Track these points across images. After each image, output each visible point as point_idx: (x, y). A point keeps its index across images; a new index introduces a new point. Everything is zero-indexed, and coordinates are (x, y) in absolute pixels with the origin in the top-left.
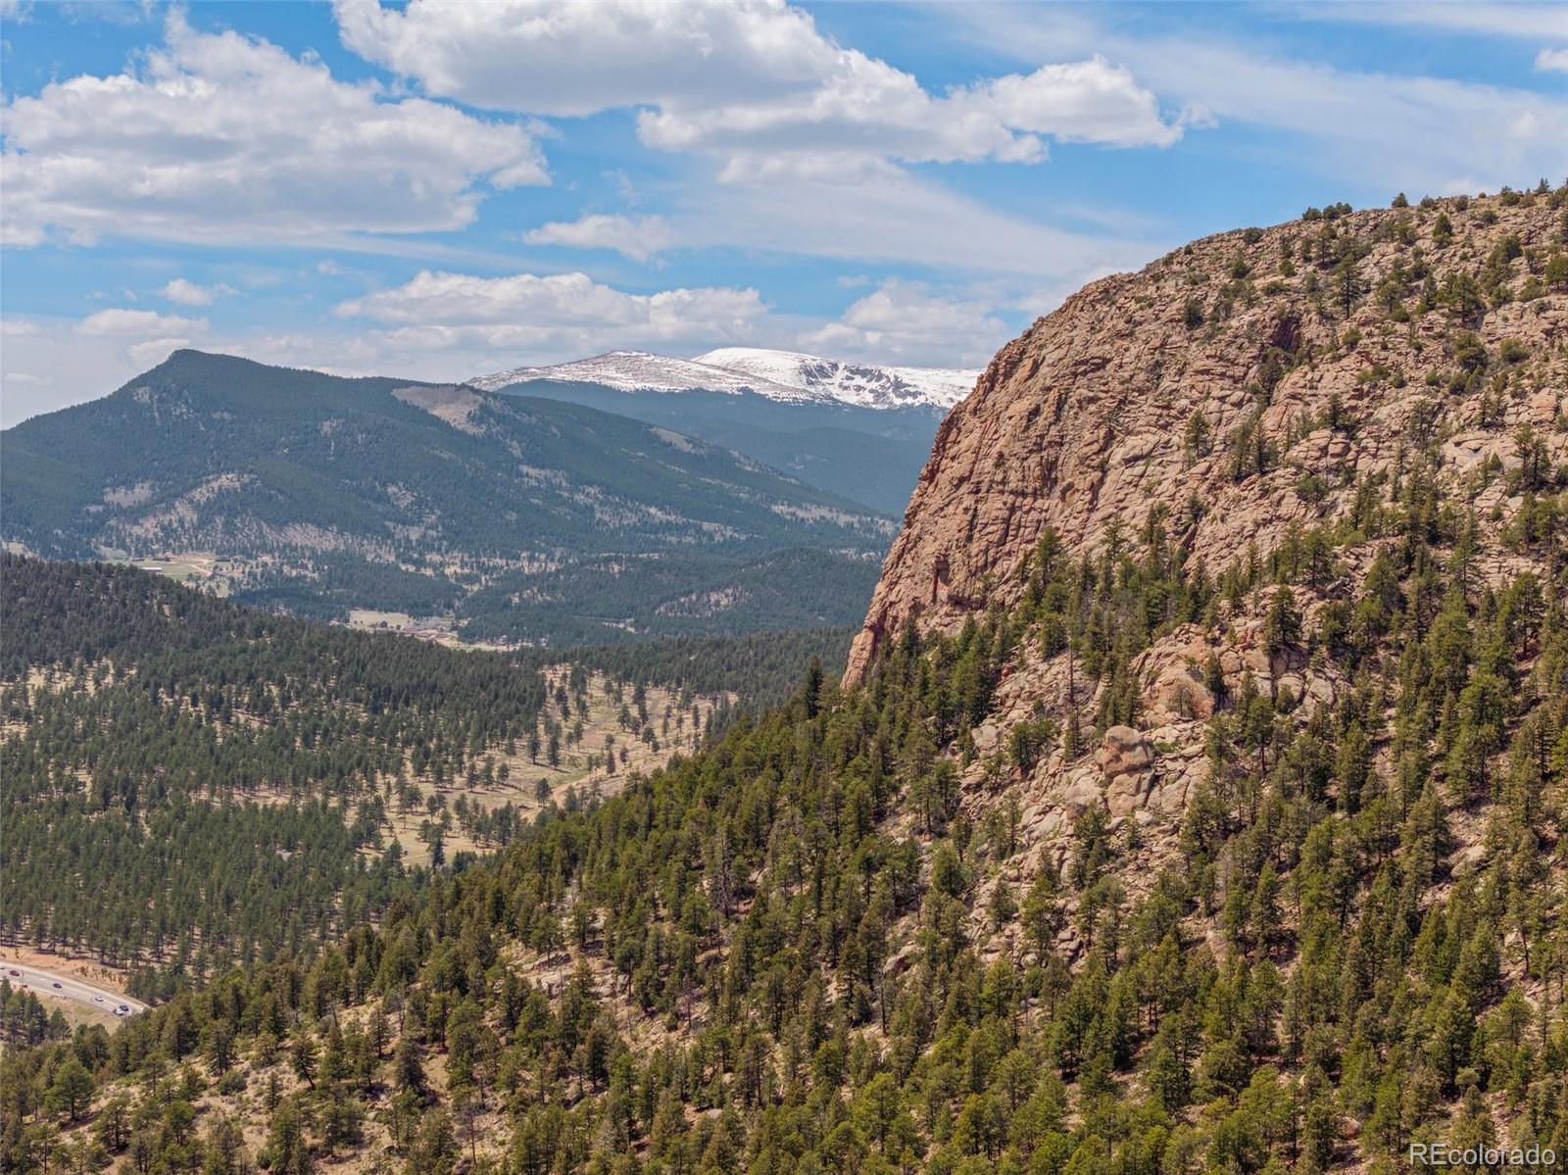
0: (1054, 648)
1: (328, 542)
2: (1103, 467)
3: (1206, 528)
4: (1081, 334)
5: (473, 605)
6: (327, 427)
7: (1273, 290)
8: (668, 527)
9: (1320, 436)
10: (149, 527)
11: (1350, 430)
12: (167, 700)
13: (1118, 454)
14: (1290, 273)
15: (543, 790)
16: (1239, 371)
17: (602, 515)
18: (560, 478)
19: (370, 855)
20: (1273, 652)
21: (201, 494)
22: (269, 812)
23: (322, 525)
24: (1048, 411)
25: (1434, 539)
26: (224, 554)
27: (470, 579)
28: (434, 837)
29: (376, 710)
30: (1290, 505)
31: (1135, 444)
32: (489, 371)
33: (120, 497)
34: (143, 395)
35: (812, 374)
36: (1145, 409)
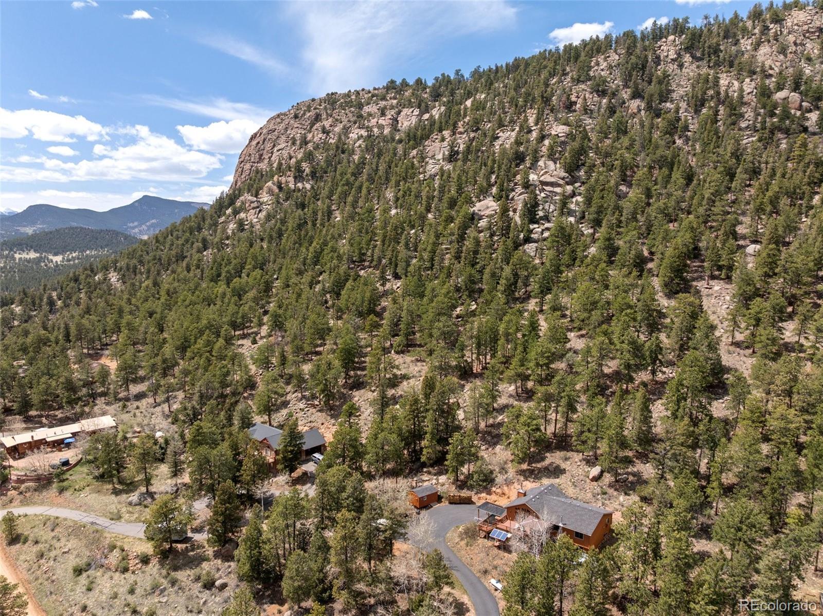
2: (272, 153)
4: (272, 124)
6: (176, 210)
7: (316, 109)
13: (276, 149)
14: (320, 105)
16: (305, 127)
21: (148, 224)
24: (261, 142)
31: (280, 147)
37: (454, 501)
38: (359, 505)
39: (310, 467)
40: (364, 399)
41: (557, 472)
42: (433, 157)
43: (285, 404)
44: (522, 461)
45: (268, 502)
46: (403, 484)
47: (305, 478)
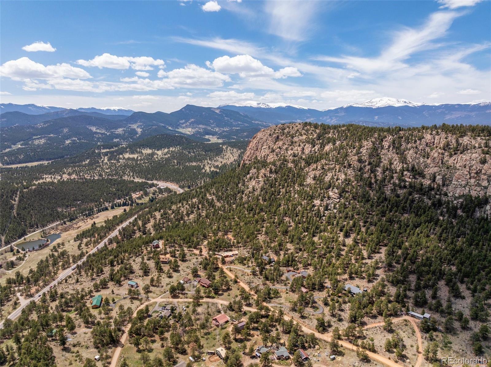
0: (255, 168)
1: (204, 127)
2: (261, 149)
3: (269, 157)
5: (219, 134)
6: (203, 113)
7: (277, 133)
8: (241, 124)
9: (278, 149)
10: (184, 125)
11: (281, 149)
12: (184, 152)
14: (279, 131)
15: (221, 162)
16: (273, 141)
17: (234, 123)
18: (229, 119)
19: (204, 171)
20: (270, 172)
21: (190, 121)
22: (194, 166)
23: (203, 125)
25: (285, 161)
26: (192, 128)
27: (219, 131)
28: (210, 168)
29: (205, 153)
30: (275, 156)
31: (264, 147)
32: (222, 104)
33: (181, 122)
34: (183, 110)
35: (258, 104)
36: (265, 144)
37: (293, 271)
38: (278, 270)
39: (272, 264)
40: (282, 253)
41: (308, 269)
42: (310, 176)
43: (268, 252)
44: (304, 267)
45: (267, 269)
46: (285, 268)
47: (271, 266)
